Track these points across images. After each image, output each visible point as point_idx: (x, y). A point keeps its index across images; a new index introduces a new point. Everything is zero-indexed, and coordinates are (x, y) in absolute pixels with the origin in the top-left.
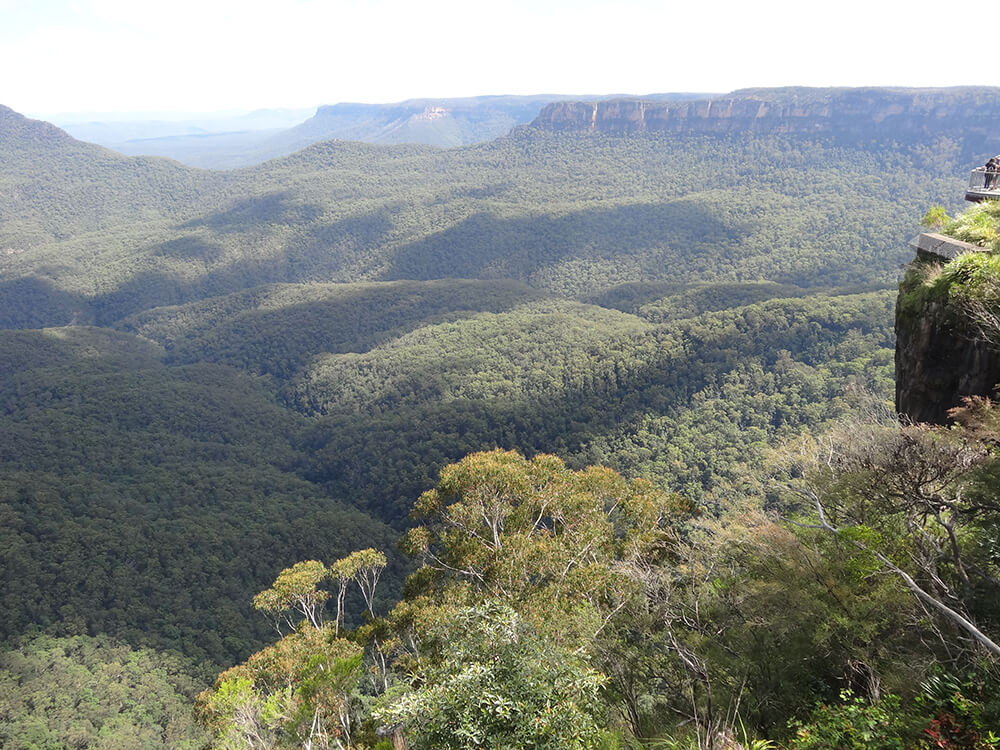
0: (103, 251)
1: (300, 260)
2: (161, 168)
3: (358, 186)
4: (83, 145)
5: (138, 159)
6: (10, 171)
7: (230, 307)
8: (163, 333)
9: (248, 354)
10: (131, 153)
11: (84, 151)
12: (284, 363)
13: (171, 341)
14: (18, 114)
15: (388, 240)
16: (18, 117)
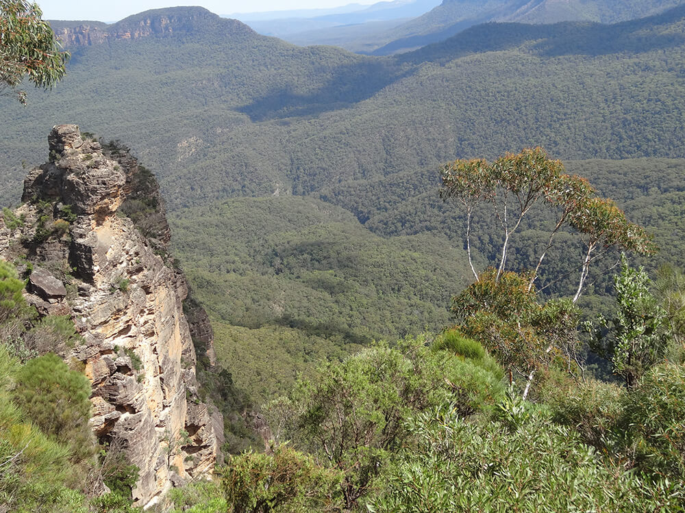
0: (294, 131)
1: (469, 139)
2: (332, 55)
3: (520, 66)
4: (265, 38)
5: (312, 48)
6: (209, 62)
7: (416, 183)
8: (355, 205)
9: (449, 228)
10: (305, 44)
11: (265, 43)
12: (486, 239)
13: (362, 212)
14: (214, 14)
15: (559, 119)
16: (214, 16)
